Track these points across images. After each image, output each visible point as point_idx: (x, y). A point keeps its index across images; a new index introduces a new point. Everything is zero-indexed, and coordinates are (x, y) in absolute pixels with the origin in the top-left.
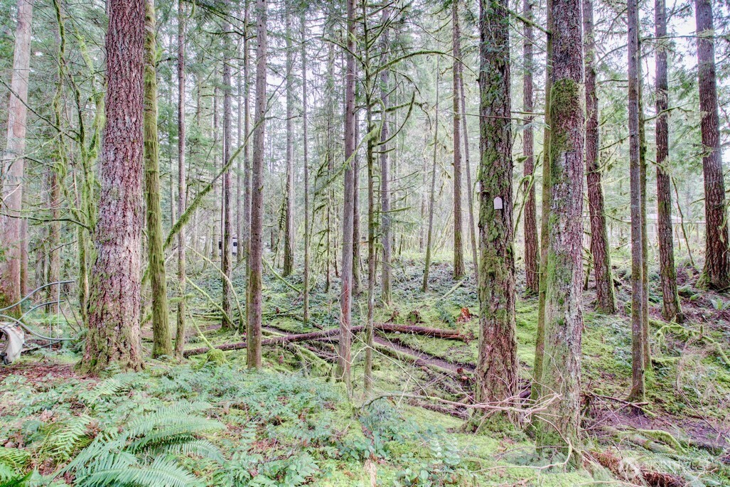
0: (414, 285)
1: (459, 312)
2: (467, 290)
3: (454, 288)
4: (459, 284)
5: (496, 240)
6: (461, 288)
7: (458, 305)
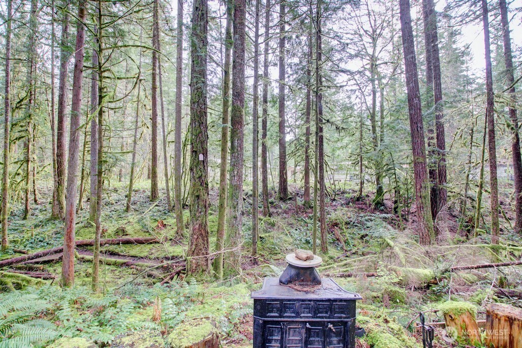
0: (118, 208)
1: (156, 224)
2: (161, 208)
3: (151, 208)
4: (155, 204)
5: (200, 177)
6: (156, 207)
7: (155, 219)
